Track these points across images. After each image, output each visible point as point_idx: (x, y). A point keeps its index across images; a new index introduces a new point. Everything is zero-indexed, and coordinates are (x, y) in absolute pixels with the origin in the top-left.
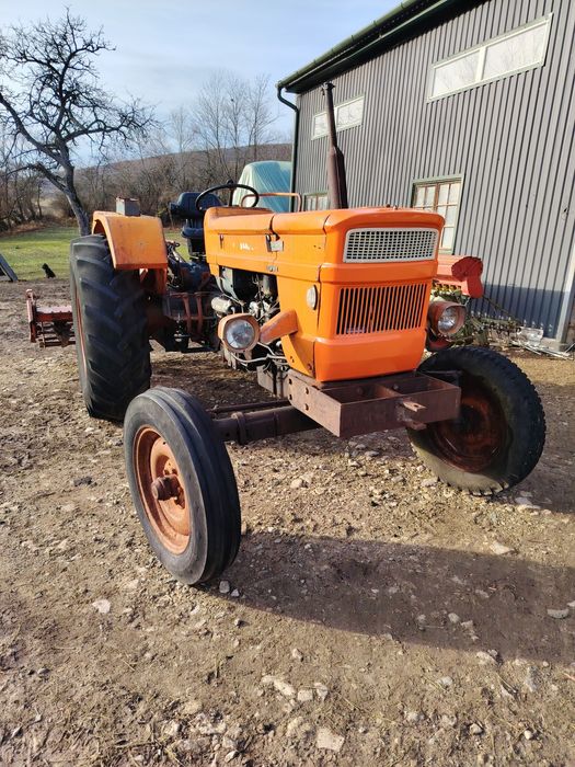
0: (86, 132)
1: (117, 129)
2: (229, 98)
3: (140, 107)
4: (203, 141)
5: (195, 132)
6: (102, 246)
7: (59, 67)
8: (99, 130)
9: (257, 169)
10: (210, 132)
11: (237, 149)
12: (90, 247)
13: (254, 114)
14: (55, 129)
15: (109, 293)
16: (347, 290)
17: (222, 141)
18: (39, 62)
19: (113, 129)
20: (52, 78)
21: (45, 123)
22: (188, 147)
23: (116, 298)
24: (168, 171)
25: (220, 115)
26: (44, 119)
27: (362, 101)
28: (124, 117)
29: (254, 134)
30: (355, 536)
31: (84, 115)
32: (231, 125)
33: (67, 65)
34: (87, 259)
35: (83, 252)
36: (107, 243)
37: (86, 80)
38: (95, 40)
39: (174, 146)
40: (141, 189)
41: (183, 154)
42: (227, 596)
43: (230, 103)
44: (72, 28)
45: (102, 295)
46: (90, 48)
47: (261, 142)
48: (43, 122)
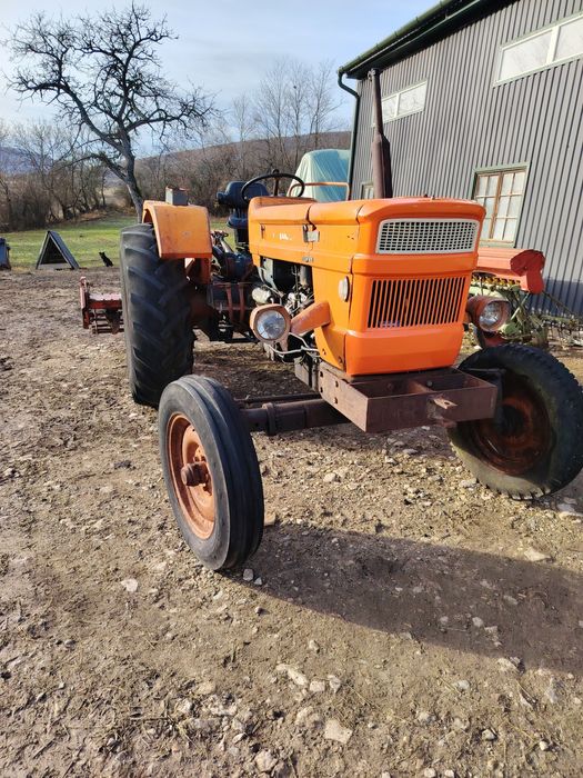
0: (147, 121)
1: (178, 118)
2: (291, 84)
3: (201, 96)
4: (264, 130)
5: (256, 120)
6: (150, 235)
7: (123, 57)
8: (160, 119)
9: (316, 159)
10: (271, 120)
11: (298, 138)
12: (138, 236)
13: (316, 102)
14: (118, 119)
15: (154, 281)
16: (380, 282)
17: (283, 129)
18: (105, 52)
19: (173, 118)
20: (116, 68)
21: (108, 113)
22: (249, 136)
23: (161, 287)
24: (228, 160)
25: (283, 102)
26: (107, 109)
27: (425, 86)
28: (184, 105)
29: (316, 122)
30: (385, 533)
31: (146, 105)
32: (293, 113)
33: (131, 55)
34: (134, 248)
35: (131, 241)
36: (154, 233)
37: (149, 69)
38: (159, 29)
39: (235, 134)
40: (201, 179)
41: (244, 143)
42: (250, 584)
43: (292, 90)
44: (137, 17)
45: (147, 284)
46: (154, 37)
47: (323, 130)
48: (106, 112)
